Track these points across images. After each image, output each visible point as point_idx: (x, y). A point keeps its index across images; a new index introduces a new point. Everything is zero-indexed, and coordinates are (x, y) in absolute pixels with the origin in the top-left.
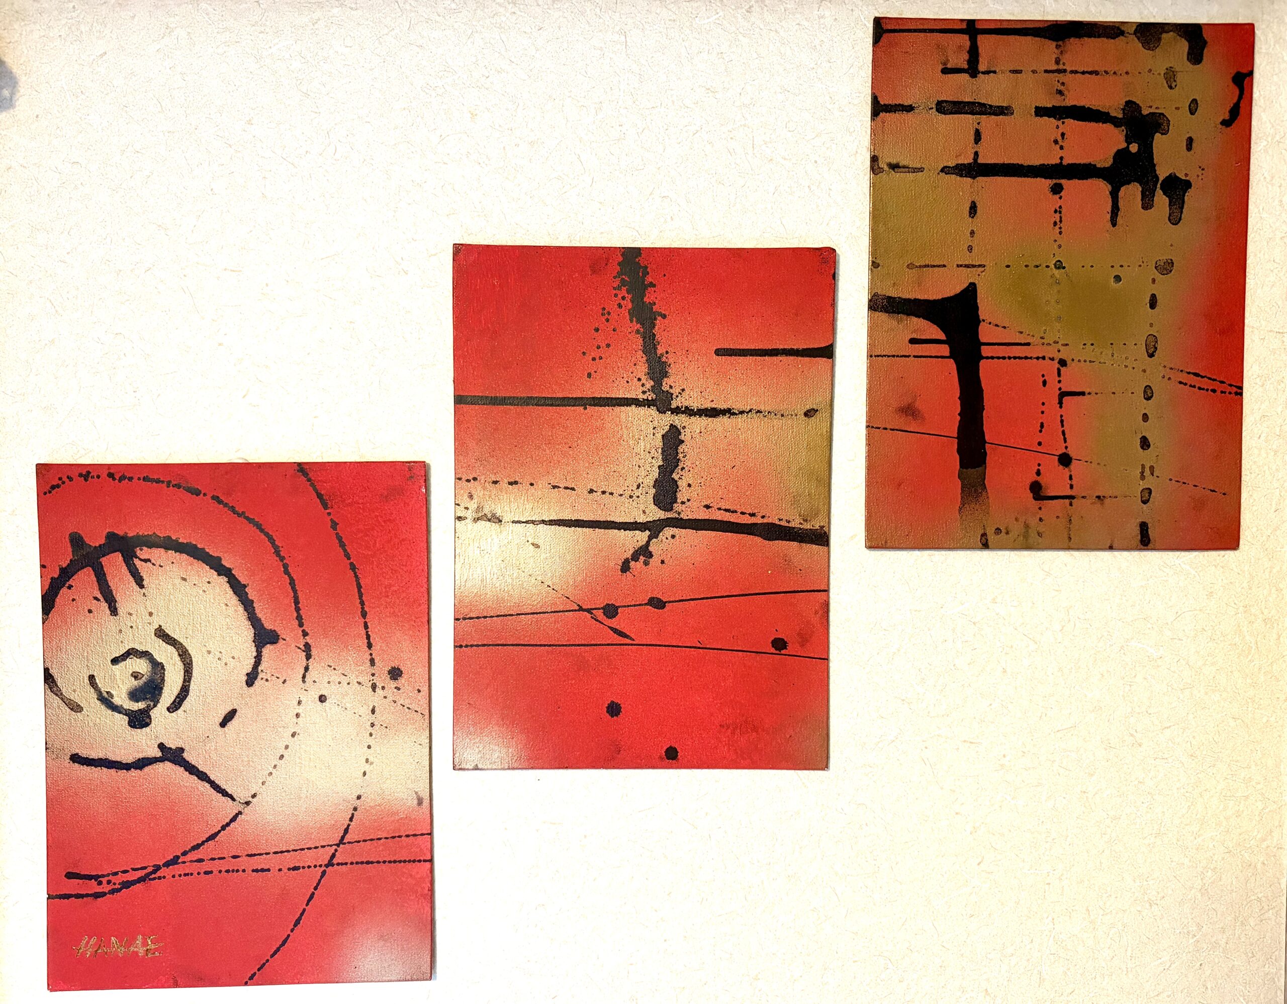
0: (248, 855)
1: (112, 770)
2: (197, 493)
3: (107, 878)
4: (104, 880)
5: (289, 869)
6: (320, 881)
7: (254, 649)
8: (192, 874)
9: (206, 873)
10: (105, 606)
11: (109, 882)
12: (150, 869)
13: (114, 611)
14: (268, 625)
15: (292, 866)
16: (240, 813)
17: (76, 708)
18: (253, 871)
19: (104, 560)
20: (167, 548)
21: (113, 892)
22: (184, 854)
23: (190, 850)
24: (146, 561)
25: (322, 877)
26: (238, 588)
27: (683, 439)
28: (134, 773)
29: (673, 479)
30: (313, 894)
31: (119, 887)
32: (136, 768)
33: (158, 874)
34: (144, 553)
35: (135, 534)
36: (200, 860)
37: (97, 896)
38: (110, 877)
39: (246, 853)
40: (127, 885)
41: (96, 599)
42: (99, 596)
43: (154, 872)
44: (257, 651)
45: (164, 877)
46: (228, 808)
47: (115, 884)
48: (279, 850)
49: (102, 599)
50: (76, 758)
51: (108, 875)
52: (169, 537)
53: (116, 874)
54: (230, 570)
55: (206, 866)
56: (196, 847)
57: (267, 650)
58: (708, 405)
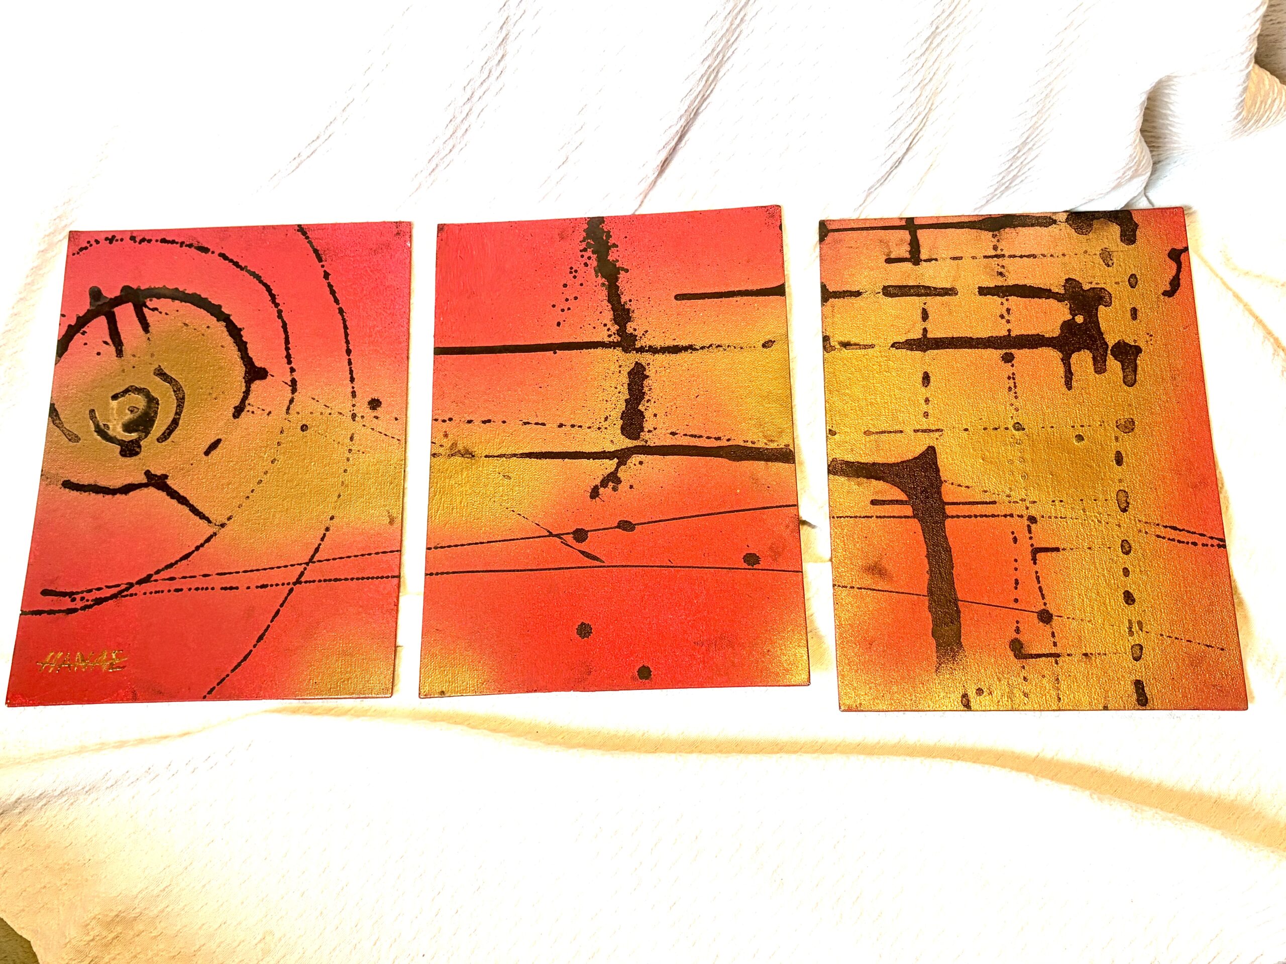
24: (154, 309)
27: (647, 374)
29: (640, 411)
58: (670, 343)
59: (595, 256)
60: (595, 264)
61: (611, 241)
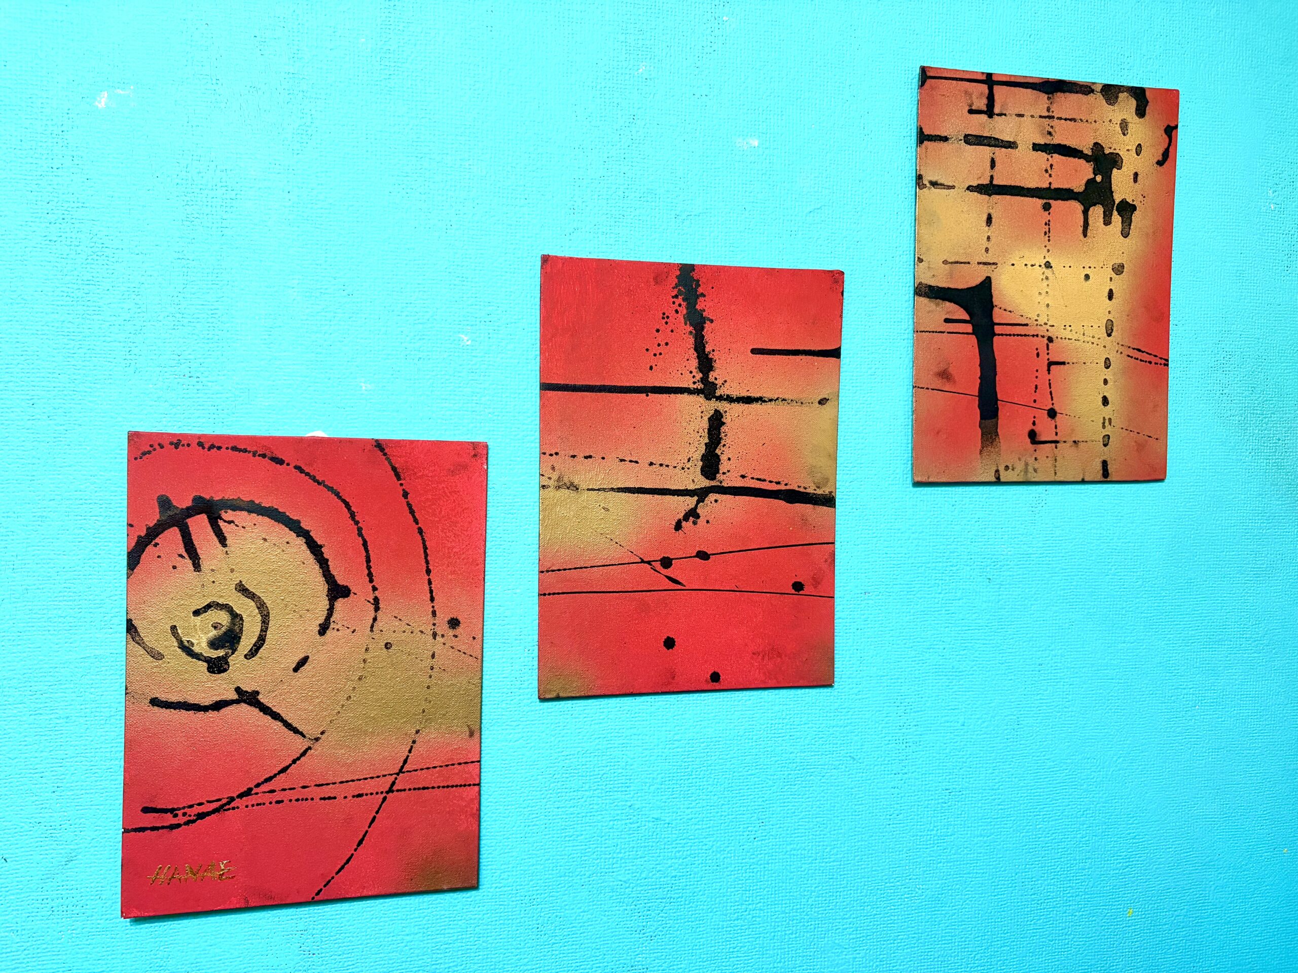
0: (316, 785)
1: (190, 712)
2: (280, 462)
3: (182, 811)
4: (180, 813)
5: (353, 796)
6: (381, 806)
7: (328, 602)
8: (264, 804)
9: (278, 802)
10: (188, 562)
11: (184, 814)
12: (224, 801)
13: (197, 567)
14: (341, 581)
15: (356, 793)
16: (310, 748)
17: (157, 656)
18: (321, 799)
19: (190, 521)
20: (250, 511)
21: (188, 823)
22: (258, 785)
23: (263, 783)
24: (230, 522)
25: (383, 802)
26: (315, 548)
27: (724, 422)
28: (211, 714)
29: (716, 454)
30: (374, 818)
31: (195, 818)
32: (213, 710)
33: (232, 805)
34: (228, 515)
35: (220, 498)
36: (272, 791)
37: (172, 827)
38: (186, 810)
39: (315, 783)
40: (201, 816)
41: (181, 556)
42: (185, 554)
43: (228, 803)
44: (330, 604)
45: (238, 808)
46: (300, 744)
47: (190, 816)
48: (344, 780)
49: (187, 557)
50: (155, 702)
51: (184, 808)
52: (253, 501)
53: (191, 806)
54: (308, 532)
55: (277, 796)
56: (269, 779)
57: (340, 604)
58: (745, 394)
59: (685, 304)
60: (685, 311)
61: (700, 290)
